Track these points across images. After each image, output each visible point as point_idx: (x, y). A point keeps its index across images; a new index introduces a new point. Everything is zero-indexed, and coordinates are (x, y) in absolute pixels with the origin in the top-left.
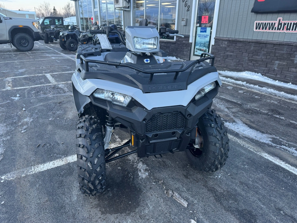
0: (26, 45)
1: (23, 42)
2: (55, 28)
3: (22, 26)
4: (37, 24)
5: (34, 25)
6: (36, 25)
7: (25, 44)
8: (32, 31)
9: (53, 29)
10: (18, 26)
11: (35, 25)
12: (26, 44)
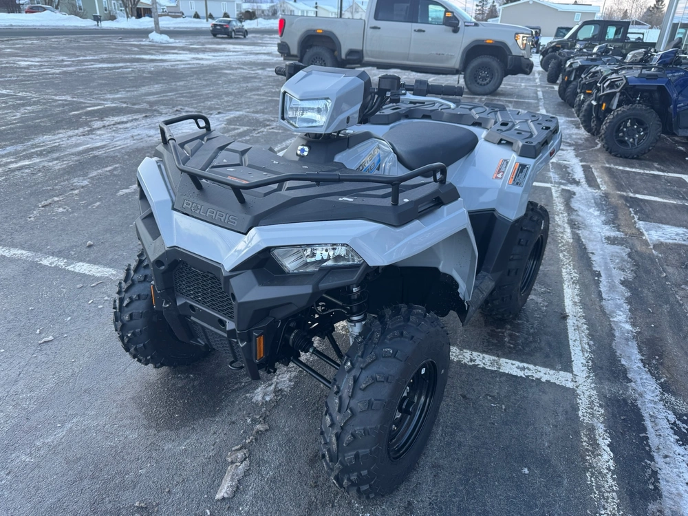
0: (485, 82)
1: (483, 75)
2: (584, 48)
3: (491, 42)
4: (525, 38)
5: (516, 40)
6: (523, 40)
7: (484, 78)
8: (508, 53)
9: (581, 49)
10: (483, 41)
11: (520, 42)
12: (486, 80)
